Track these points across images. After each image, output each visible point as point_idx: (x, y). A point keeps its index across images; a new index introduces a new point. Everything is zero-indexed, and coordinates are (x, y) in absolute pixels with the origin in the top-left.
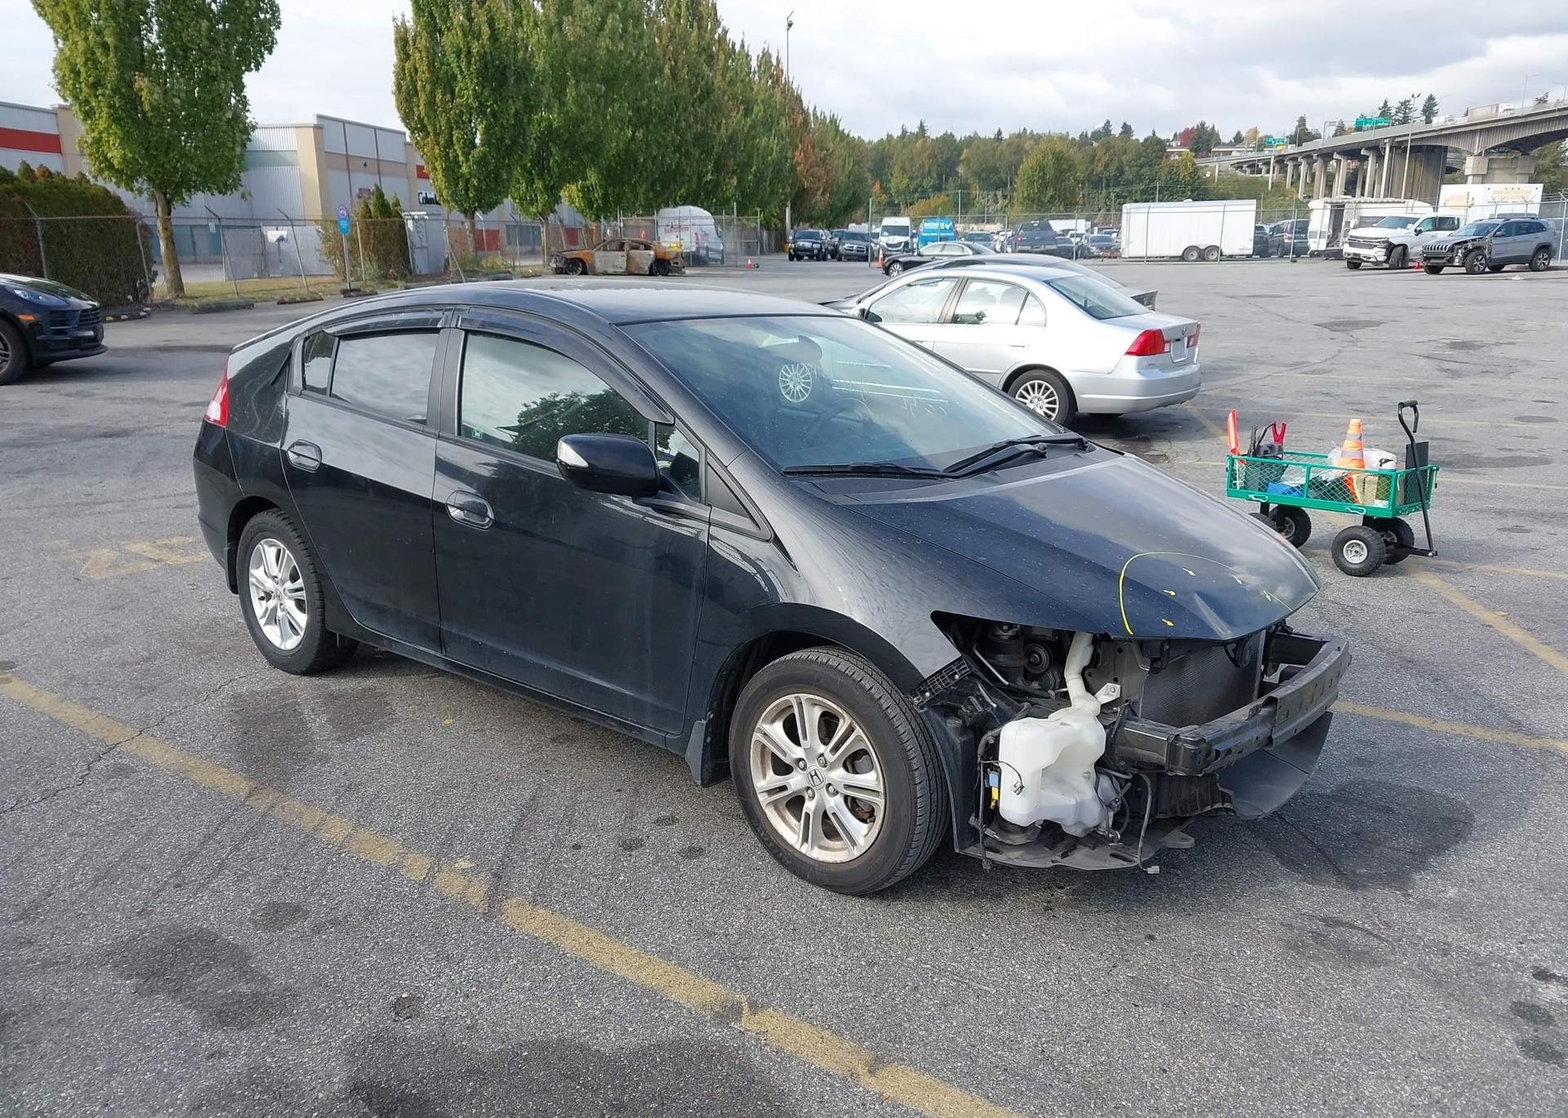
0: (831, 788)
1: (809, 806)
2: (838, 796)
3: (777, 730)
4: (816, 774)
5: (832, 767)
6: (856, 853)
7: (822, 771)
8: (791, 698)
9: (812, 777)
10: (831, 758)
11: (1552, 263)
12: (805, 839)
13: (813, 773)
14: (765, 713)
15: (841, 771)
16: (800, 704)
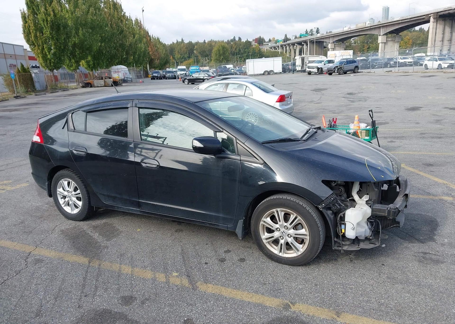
0: (289, 236)
1: (282, 241)
2: (292, 237)
3: (269, 220)
4: (284, 232)
5: (290, 229)
6: (300, 253)
7: (286, 231)
8: (274, 210)
9: (282, 233)
10: (289, 226)
11: (359, 71)
12: (281, 251)
13: (283, 232)
14: (265, 215)
15: (293, 230)
16: (277, 212)
